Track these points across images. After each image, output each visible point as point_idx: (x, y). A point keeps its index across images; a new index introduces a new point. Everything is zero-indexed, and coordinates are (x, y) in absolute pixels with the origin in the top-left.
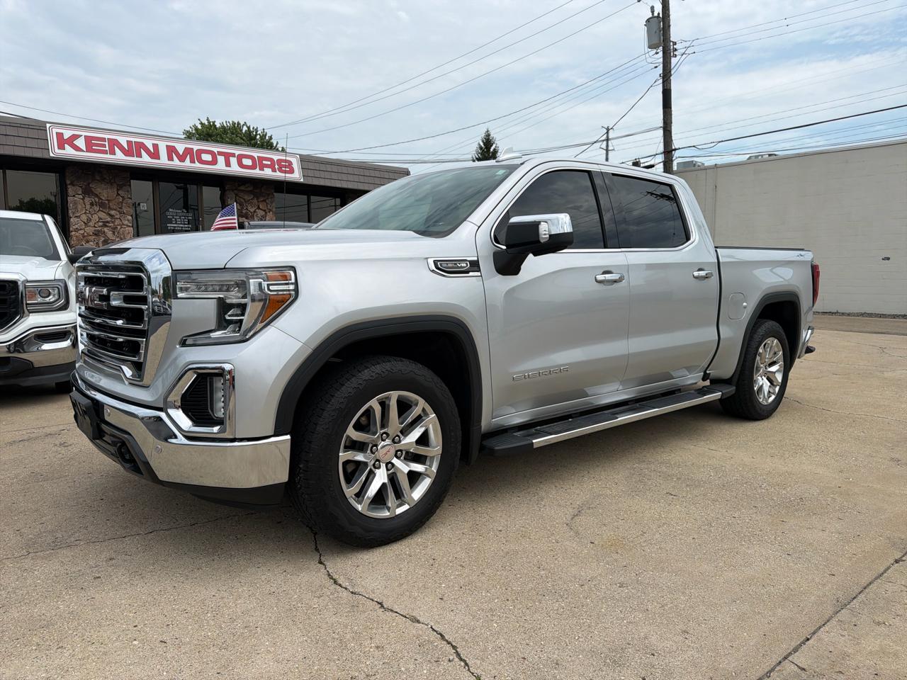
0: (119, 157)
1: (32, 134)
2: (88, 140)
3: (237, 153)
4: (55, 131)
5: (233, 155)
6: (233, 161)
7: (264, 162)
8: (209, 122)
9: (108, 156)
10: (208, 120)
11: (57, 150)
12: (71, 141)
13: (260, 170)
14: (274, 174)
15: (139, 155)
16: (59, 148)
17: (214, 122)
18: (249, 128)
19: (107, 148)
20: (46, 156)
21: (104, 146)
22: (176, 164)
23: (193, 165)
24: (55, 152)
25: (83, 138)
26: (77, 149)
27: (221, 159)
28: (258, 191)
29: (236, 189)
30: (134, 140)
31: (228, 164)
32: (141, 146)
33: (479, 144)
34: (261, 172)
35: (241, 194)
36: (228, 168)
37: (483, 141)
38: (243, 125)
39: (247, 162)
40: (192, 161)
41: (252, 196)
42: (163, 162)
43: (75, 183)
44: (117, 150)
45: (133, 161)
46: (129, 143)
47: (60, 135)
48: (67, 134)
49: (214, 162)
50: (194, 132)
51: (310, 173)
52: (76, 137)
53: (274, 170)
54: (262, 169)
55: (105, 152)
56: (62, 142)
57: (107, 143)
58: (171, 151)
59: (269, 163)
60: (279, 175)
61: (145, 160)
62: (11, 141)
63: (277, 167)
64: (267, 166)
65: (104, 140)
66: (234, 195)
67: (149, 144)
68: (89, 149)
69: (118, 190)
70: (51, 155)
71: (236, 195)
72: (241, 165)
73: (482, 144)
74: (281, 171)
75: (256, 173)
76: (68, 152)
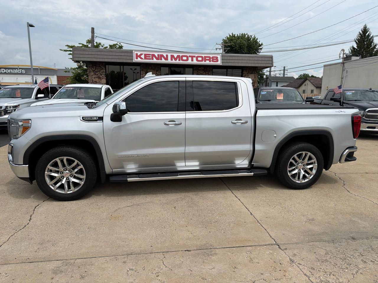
0: (155, 61)
1: (129, 54)
2: (145, 55)
3: (196, 55)
4: (135, 53)
5: (195, 56)
6: (195, 59)
7: (207, 58)
8: (233, 35)
9: (151, 60)
10: (232, 34)
11: (136, 60)
12: (140, 56)
13: (204, 61)
14: (210, 63)
15: (161, 59)
16: (136, 59)
17: (235, 35)
18: (248, 36)
19: (151, 58)
20: (132, 62)
21: (150, 57)
22: (174, 62)
23: (179, 62)
24: (135, 60)
25: (144, 54)
26: (142, 58)
27: (190, 59)
28: (206, 69)
29: (198, 69)
30: (160, 54)
31: (192, 60)
32: (162, 56)
33: (360, 33)
34: (205, 62)
35: (199, 71)
36: (192, 62)
37: (362, 31)
38: (246, 34)
39: (200, 59)
40: (179, 60)
41: (203, 72)
42: (169, 61)
43: (143, 70)
44: (154, 58)
45: (159, 61)
46: (158, 55)
47: (137, 54)
48: (139, 54)
49: (187, 60)
50: (226, 39)
51: (225, 61)
52: (141, 54)
53: (210, 61)
54: (205, 61)
55: (150, 59)
56: (137, 56)
57: (151, 56)
58: (172, 57)
59: (208, 58)
60: (212, 63)
61: (163, 61)
62: (122, 57)
63: (211, 60)
64: (208, 60)
65: (150, 55)
66: (197, 72)
67: (165, 55)
68: (145, 58)
69: (156, 72)
70: (134, 61)
71: (197, 71)
72: (197, 60)
73: (361, 32)
74: (213, 61)
75: (203, 63)
76: (139, 60)
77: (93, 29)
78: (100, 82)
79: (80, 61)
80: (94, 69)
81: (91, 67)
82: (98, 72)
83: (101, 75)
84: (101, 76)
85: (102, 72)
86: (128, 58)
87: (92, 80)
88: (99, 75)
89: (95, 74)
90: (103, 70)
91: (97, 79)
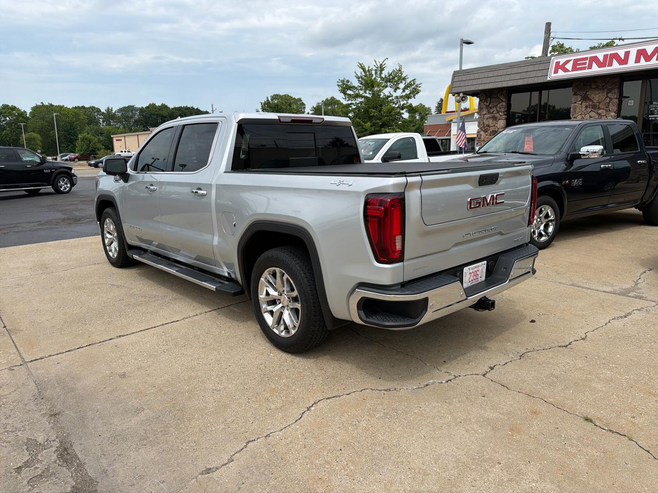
0: (594, 70)
2: (576, 61)
4: (555, 61)
9: (587, 71)
11: (553, 75)
12: (564, 66)
15: (611, 64)
16: (554, 73)
19: (587, 65)
20: (545, 81)
21: (585, 63)
22: (643, 64)
24: (551, 77)
26: (566, 70)
30: (609, 53)
32: (616, 56)
42: (631, 65)
43: (578, 93)
44: (594, 64)
46: (605, 56)
47: (558, 63)
48: (562, 61)
52: (567, 62)
55: (584, 68)
56: (558, 68)
57: (588, 61)
58: (641, 53)
61: (616, 67)
62: (527, 75)
65: (586, 59)
67: (622, 53)
68: (574, 69)
70: (549, 79)
76: (561, 75)
77: (548, 25)
78: (494, 126)
79: (460, 92)
80: (488, 104)
81: (483, 101)
82: (493, 107)
83: (498, 112)
84: (497, 115)
85: (500, 108)
86: (540, 74)
87: (483, 123)
88: (495, 112)
89: (489, 113)
90: (502, 104)
91: (491, 121)
